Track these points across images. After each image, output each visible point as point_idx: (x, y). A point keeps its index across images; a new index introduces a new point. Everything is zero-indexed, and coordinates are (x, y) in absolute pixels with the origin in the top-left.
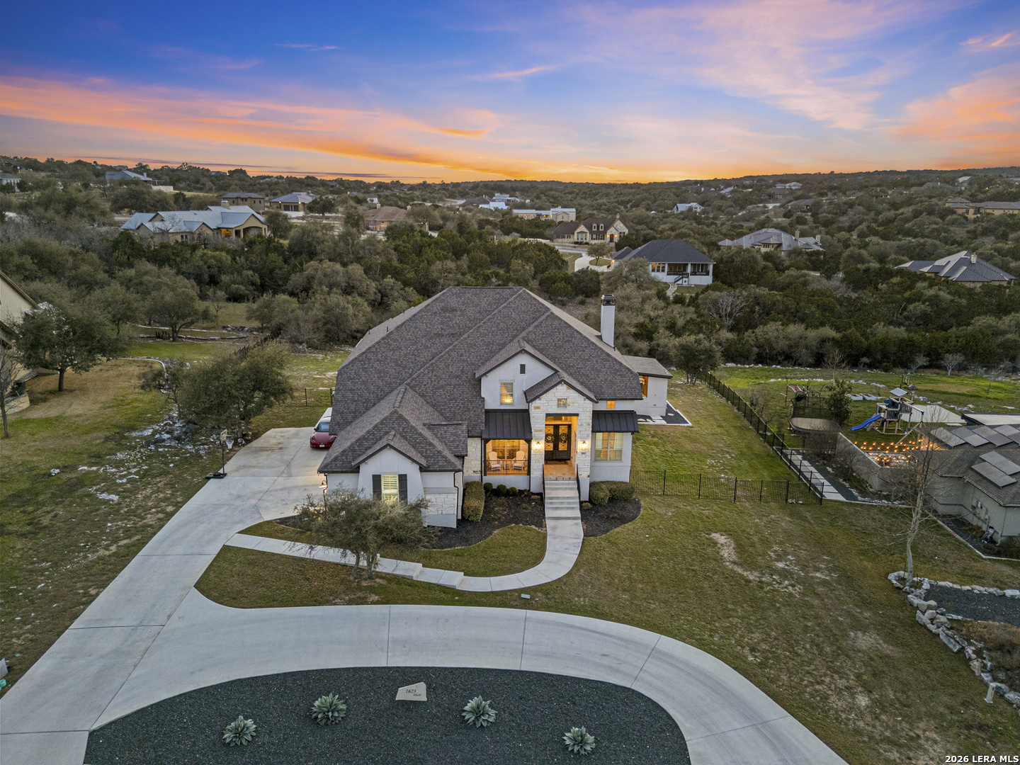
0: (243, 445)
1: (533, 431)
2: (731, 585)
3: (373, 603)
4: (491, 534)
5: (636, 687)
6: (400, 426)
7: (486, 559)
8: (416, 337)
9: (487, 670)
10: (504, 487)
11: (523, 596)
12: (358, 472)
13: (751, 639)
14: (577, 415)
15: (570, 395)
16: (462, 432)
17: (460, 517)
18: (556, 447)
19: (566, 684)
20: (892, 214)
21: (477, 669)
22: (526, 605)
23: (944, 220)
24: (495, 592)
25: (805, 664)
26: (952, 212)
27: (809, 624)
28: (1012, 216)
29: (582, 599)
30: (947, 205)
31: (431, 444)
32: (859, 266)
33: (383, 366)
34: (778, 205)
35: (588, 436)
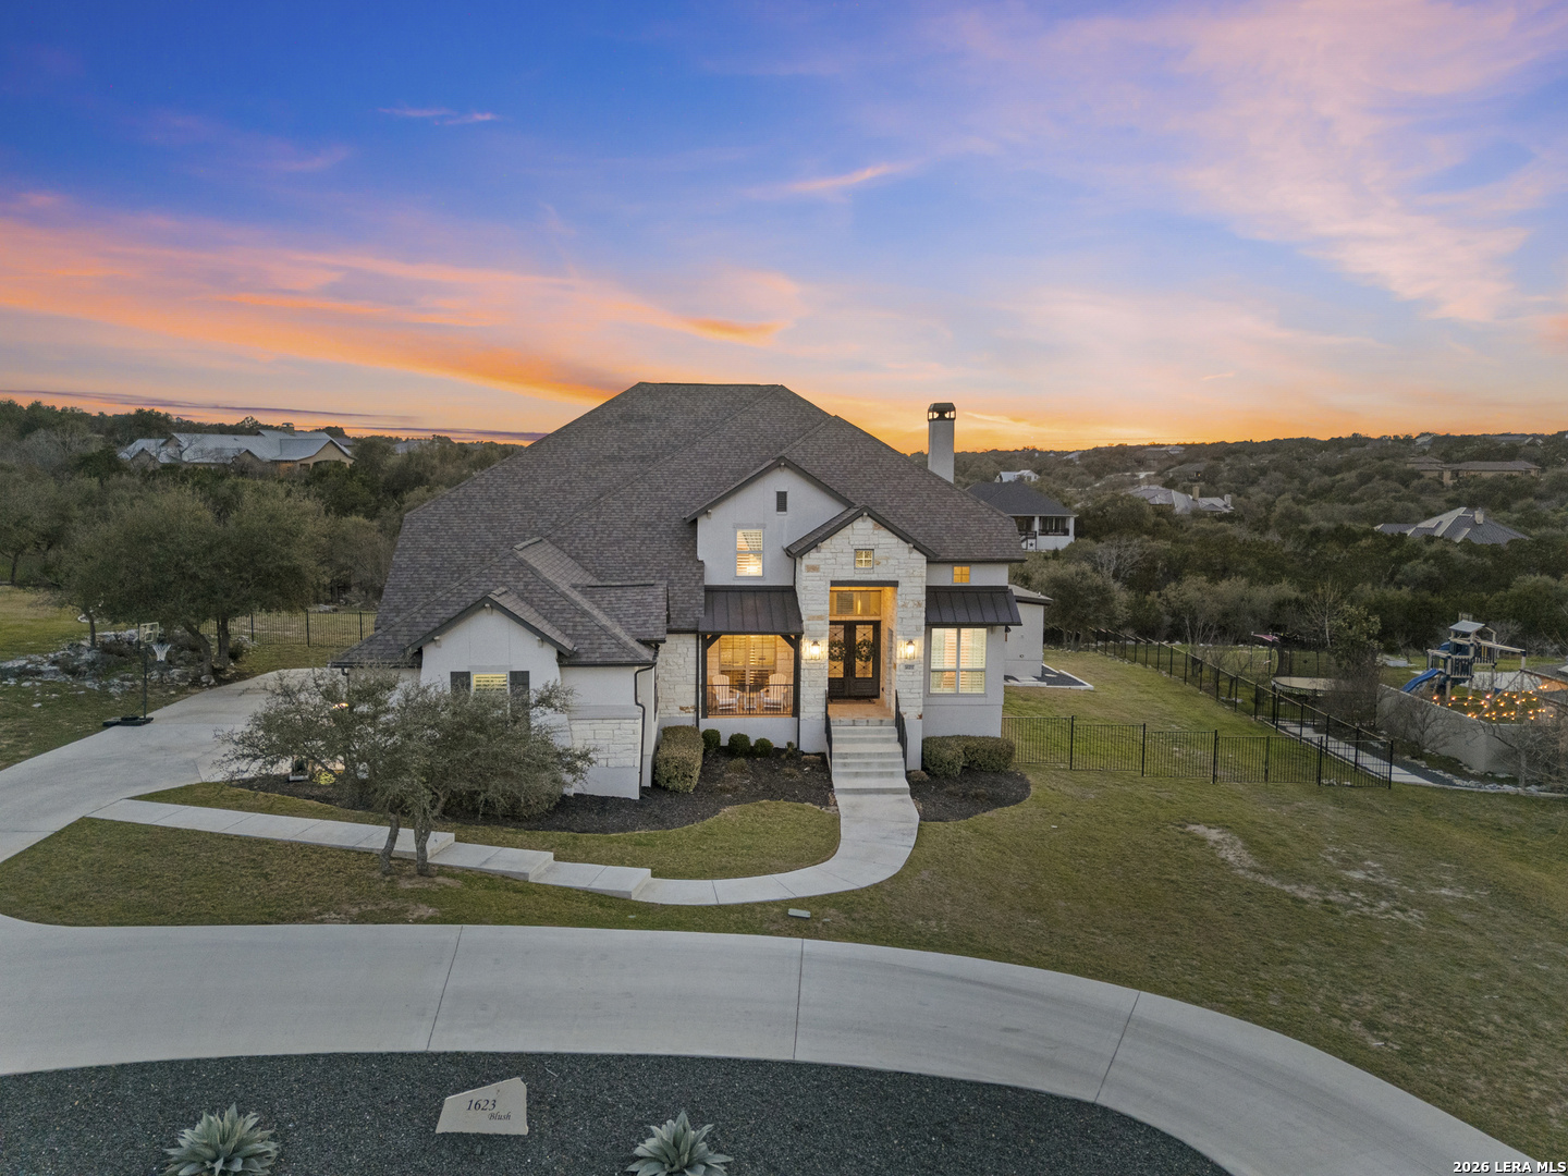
0: (211, 687)
1: (804, 618)
2: (1266, 906)
3: (418, 921)
4: (716, 812)
5: (1107, 1099)
6: (518, 579)
7: (704, 851)
8: (568, 461)
9: (705, 1060)
10: (744, 738)
11: (792, 912)
12: (420, 666)
13: (1356, 1005)
14: (895, 584)
15: (882, 541)
16: (656, 598)
17: (647, 782)
18: (849, 669)
19: (920, 1094)
20: (1327, 480)
21: (677, 1058)
22: (802, 929)
23: (1407, 487)
24: (726, 906)
25: (1511, 1055)
26: (1418, 475)
27: (1477, 976)
28: (1510, 478)
29: (933, 923)
30: (1409, 466)
31: (585, 613)
32: (1302, 527)
33: (498, 509)
34: (1153, 473)
35: (918, 630)
